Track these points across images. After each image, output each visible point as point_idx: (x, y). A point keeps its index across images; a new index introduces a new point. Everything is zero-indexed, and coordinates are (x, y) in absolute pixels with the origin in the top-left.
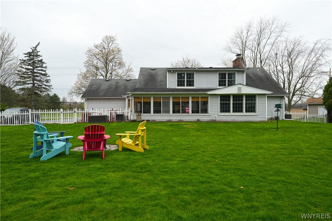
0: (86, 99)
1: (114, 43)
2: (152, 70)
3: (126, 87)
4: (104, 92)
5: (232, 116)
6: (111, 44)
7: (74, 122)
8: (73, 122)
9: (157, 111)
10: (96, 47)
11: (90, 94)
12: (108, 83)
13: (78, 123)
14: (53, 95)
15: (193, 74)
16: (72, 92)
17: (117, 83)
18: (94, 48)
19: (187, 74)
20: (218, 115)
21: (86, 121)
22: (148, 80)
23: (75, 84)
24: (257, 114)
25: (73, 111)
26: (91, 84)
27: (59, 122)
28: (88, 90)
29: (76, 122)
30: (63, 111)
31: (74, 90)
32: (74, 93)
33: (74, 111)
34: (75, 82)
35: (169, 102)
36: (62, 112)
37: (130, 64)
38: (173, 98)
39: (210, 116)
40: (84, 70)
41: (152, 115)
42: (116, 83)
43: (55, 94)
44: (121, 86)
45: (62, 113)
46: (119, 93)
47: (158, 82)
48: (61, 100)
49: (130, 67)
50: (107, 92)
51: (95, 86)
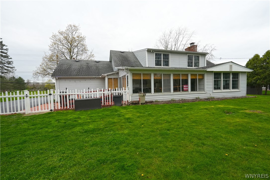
0: (57, 78)
1: (77, 32)
2: (122, 52)
3: (97, 67)
4: (76, 72)
5: (223, 93)
6: (74, 33)
7: (50, 109)
8: (48, 109)
9: (158, 90)
10: (61, 33)
11: (60, 73)
12: (78, 63)
13: (56, 110)
14: (18, 78)
15: (168, 55)
16: (38, 72)
17: (88, 64)
18: (59, 34)
19: (164, 55)
20: (212, 93)
21: (68, 107)
22: (122, 60)
23: (41, 66)
24: (240, 91)
25: (47, 93)
26: (60, 63)
27: (23, 111)
28: (58, 69)
29: (53, 109)
30: (30, 94)
31: (39, 71)
32: (40, 74)
33: (49, 93)
34: (41, 64)
35: (170, 80)
36: (28, 95)
37: (92, 50)
38: (174, 75)
39: (206, 93)
40: (49, 53)
41: (153, 94)
42: (86, 64)
43: (20, 77)
44: (92, 66)
45: (27, 97)
46: (92, 72)
47: (133, 63)
48: (26, 82)
49: (92, 54)
50: (79, 71)
51: (65, 66)
